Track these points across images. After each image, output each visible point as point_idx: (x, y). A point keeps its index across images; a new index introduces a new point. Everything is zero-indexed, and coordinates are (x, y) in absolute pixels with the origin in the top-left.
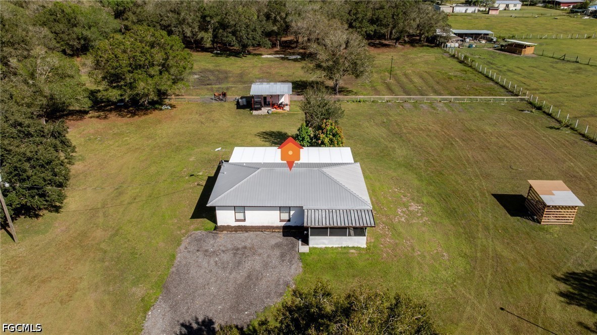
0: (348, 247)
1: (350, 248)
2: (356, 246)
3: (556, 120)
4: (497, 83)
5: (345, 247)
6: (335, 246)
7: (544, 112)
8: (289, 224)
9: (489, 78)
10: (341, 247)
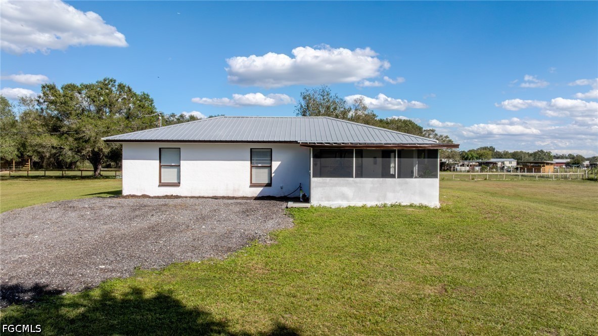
0: (400, 205)
2: (417, 203)
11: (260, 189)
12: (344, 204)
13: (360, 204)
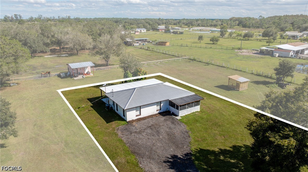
0: (194, 112)
1: (195, 112)
2: (196, 111)
3: (204, 63)
4: (169, 55)
5: (193, 113)
6: (189, 113)
7: (197, 61)
8: (161, 111)
9: (164, 54)
10: (191, 113)
11: (159, 111)
12: (184, 115)
13: (187, 114)
